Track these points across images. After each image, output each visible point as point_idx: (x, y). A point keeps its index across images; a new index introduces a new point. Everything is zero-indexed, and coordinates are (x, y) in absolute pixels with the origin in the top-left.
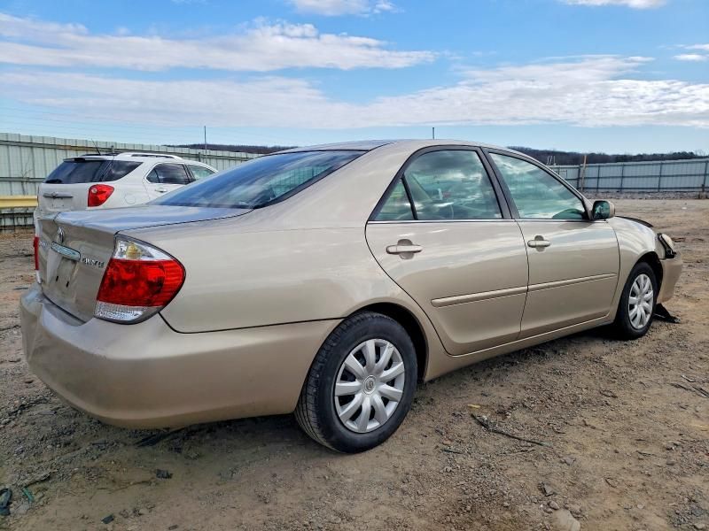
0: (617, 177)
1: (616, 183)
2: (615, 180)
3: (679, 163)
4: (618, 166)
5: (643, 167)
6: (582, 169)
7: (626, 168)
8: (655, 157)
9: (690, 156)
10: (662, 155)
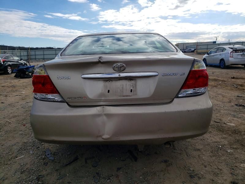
0: (42, 55)
1: (42, 57)
2: (41, 56)
3: (49, 51)
4: (42, 51)
5: (50, 51)
6: (29, 52)
7: (45, 52)
8: (42, 48)
9: (52, 48)
10: (44, 48)
